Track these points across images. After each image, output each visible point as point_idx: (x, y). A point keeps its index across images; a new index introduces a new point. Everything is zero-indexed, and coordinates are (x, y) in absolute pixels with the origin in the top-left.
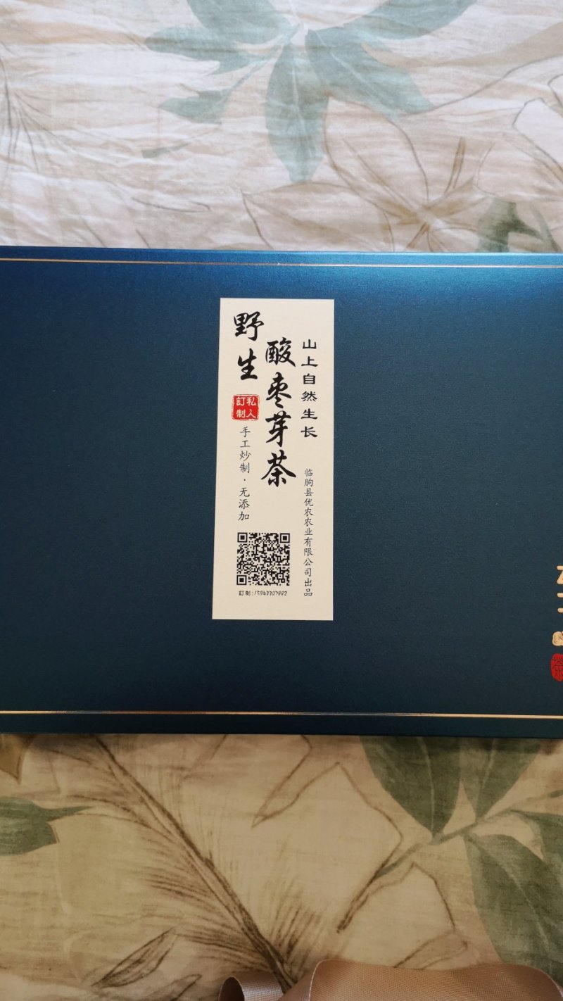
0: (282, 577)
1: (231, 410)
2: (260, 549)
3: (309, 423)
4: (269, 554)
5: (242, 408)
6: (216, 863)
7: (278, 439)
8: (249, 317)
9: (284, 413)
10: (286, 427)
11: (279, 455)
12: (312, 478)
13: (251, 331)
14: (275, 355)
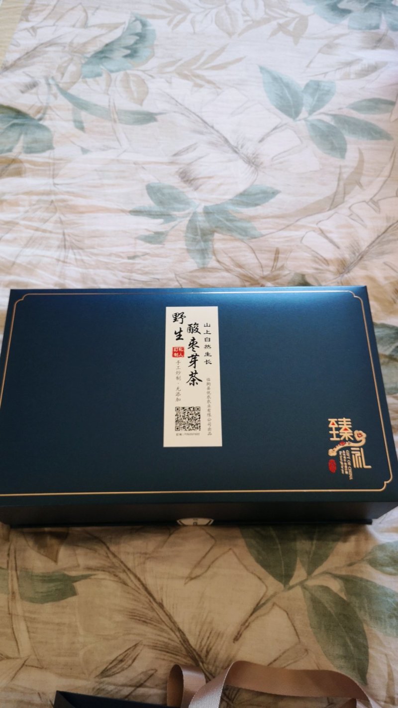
0: (197, 427)
1: (172, 353)
2: (186, 414)
3: (208, 358)
4: (190, 416)
5: (177, 352)
6: (165, 604)
7: (194, 365)
8: (179, 314)
9: (196, 354)
10: (197, 360)
11: (194, 372)
12: (210, 382)
13: (180, 320)
14: (191, 330)
